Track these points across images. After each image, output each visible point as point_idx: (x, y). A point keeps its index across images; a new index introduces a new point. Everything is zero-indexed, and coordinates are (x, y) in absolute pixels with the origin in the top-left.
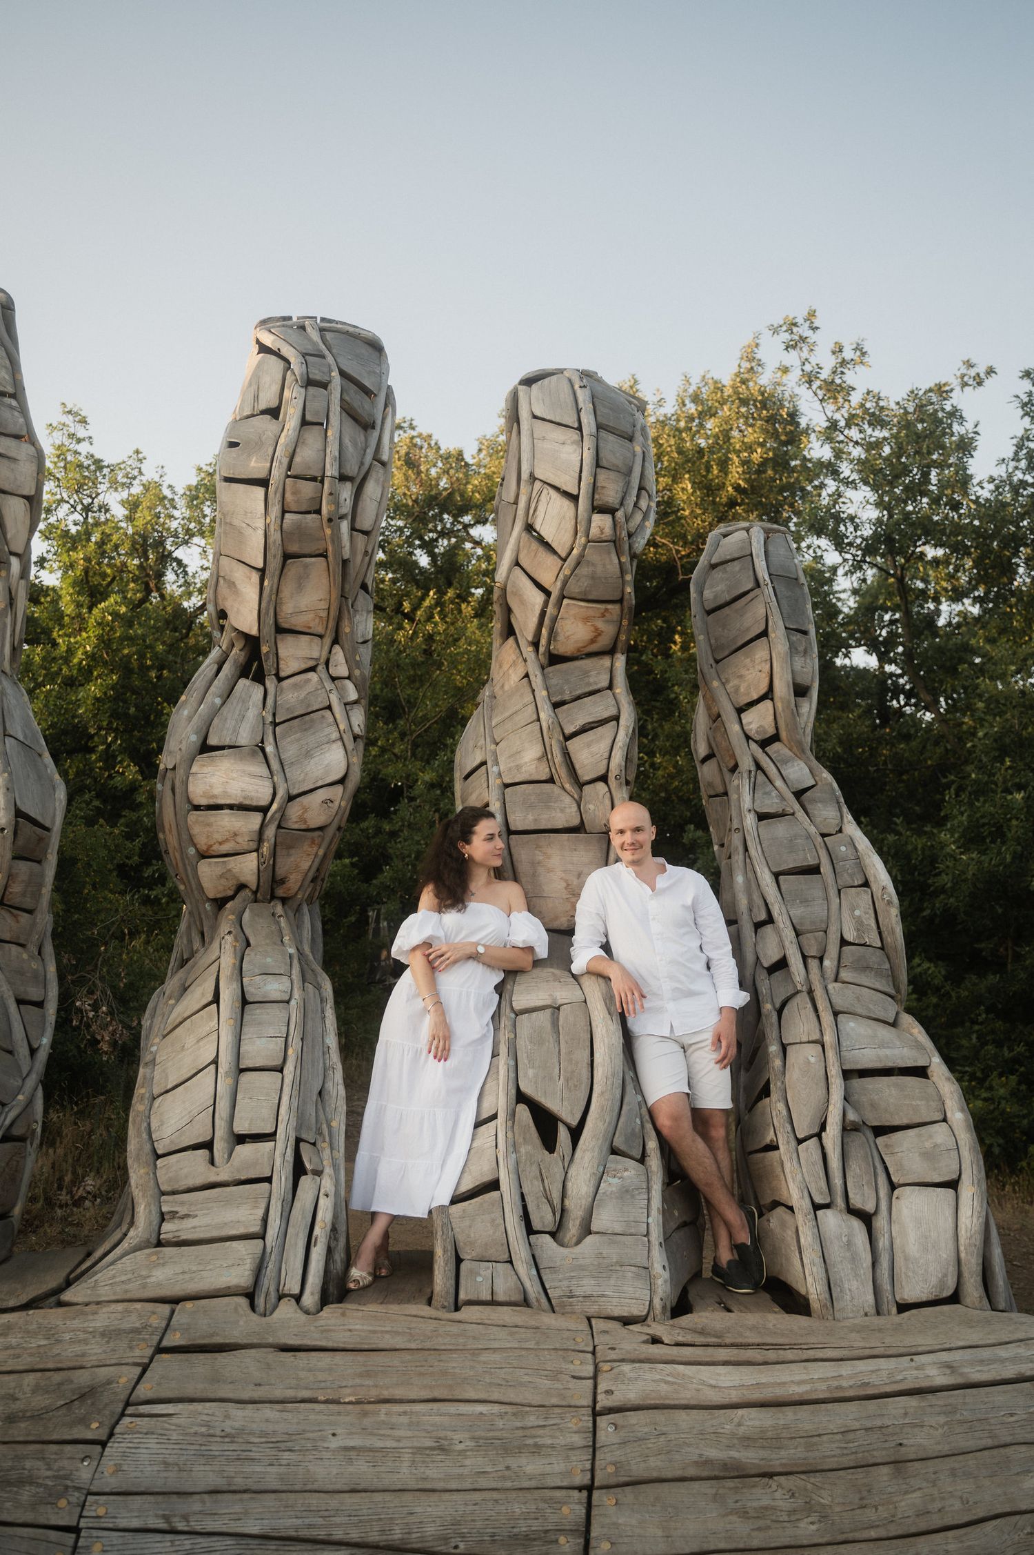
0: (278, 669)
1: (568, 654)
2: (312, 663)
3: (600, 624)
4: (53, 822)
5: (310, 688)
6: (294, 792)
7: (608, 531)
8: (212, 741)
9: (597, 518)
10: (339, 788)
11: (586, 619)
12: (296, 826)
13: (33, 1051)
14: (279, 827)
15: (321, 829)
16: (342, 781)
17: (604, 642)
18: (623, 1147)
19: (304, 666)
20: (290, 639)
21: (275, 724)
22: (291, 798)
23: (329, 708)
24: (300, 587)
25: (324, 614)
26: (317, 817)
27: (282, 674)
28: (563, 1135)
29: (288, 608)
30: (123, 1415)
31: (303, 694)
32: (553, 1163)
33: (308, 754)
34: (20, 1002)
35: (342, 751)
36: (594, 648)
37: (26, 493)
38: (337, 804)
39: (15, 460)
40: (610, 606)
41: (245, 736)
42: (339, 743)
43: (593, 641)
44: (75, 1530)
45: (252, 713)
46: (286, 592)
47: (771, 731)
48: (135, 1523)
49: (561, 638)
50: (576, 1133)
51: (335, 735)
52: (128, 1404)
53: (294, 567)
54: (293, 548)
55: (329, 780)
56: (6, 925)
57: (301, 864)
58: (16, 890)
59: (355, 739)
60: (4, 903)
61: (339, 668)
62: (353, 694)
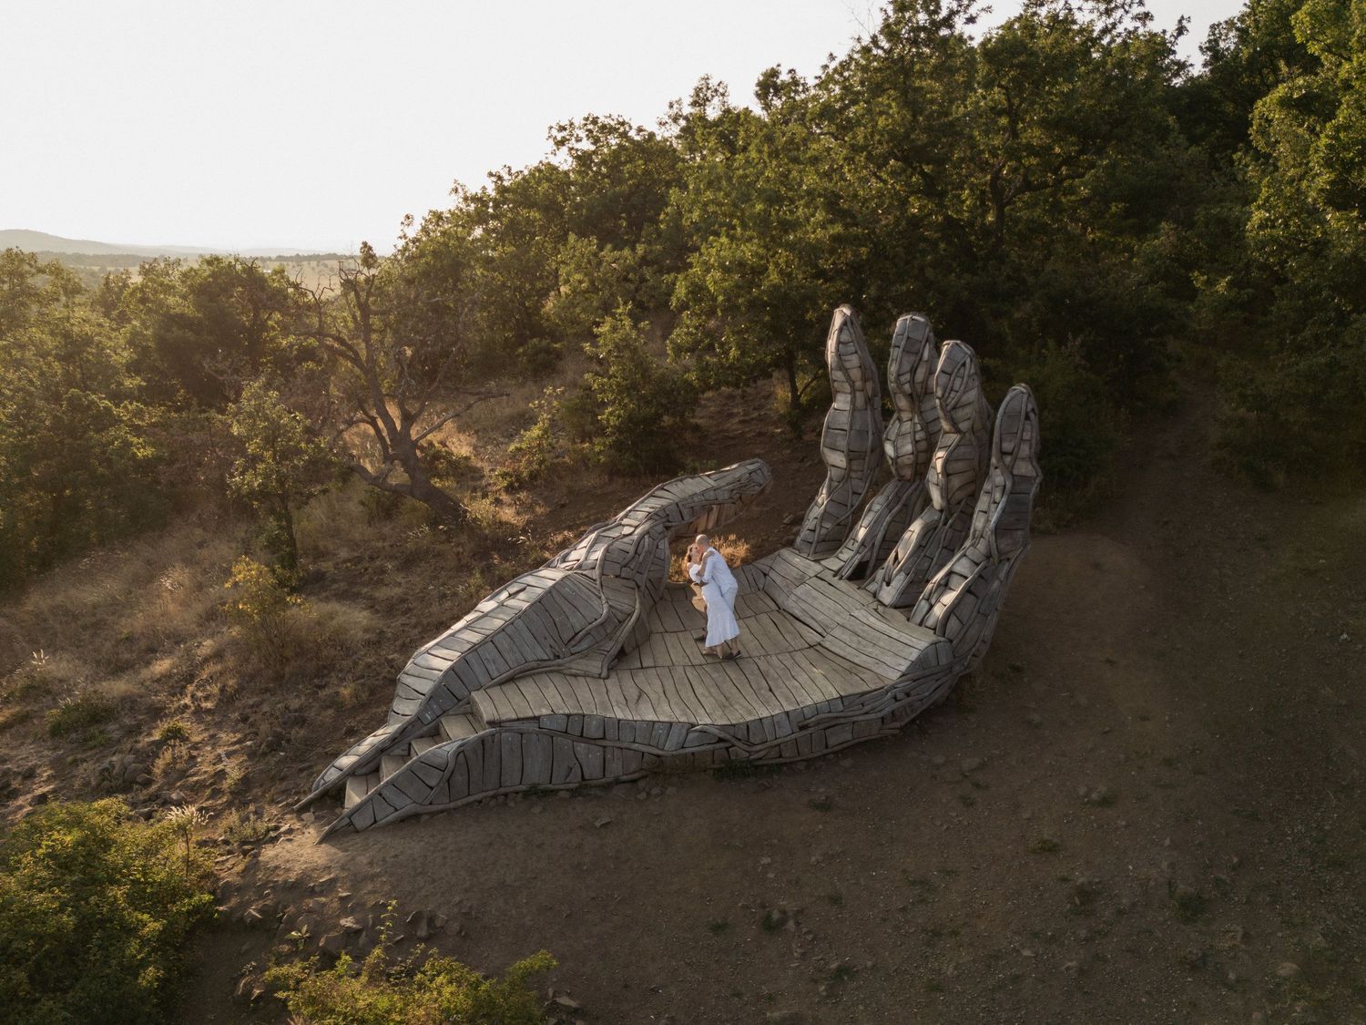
0: (902, 419)
1: (948, 432)
4: (867, 450)
5: (908, 426)
7: (939, 404)
10: (912, 456)
11: (946, 424)
12: (900, 465)
14: (896, 464)
15: (911, 464)
16: (912, 453)
18: (904, 568)
19: (908, 419)
20: (903, 412)
21: (899, 435)
22: (898, 455)
23: (910, 433)
24: (900, 401)
25: (909, 406)
26: (906, 463)
27: (903, 421)
28: (898, 560)
31: (906, 427)
32: (893, 566)
33: (903, 446)
34: (854, 493)
35: (911, 446)
36: (953, 431)
41: (893, 438)
43: (951, 429)
45: (896, 432)
46: (897, 401)
50: (899, 563)
51: (910, 441)
52: (804, 582)
54: (895, 391)
55: (908, 453)
56: (853, 475)
57: (908, 473)
58: (854, 467)
59: (917, 442)
60: (851, 470)
61: (916, 420)
62: (919, 427)
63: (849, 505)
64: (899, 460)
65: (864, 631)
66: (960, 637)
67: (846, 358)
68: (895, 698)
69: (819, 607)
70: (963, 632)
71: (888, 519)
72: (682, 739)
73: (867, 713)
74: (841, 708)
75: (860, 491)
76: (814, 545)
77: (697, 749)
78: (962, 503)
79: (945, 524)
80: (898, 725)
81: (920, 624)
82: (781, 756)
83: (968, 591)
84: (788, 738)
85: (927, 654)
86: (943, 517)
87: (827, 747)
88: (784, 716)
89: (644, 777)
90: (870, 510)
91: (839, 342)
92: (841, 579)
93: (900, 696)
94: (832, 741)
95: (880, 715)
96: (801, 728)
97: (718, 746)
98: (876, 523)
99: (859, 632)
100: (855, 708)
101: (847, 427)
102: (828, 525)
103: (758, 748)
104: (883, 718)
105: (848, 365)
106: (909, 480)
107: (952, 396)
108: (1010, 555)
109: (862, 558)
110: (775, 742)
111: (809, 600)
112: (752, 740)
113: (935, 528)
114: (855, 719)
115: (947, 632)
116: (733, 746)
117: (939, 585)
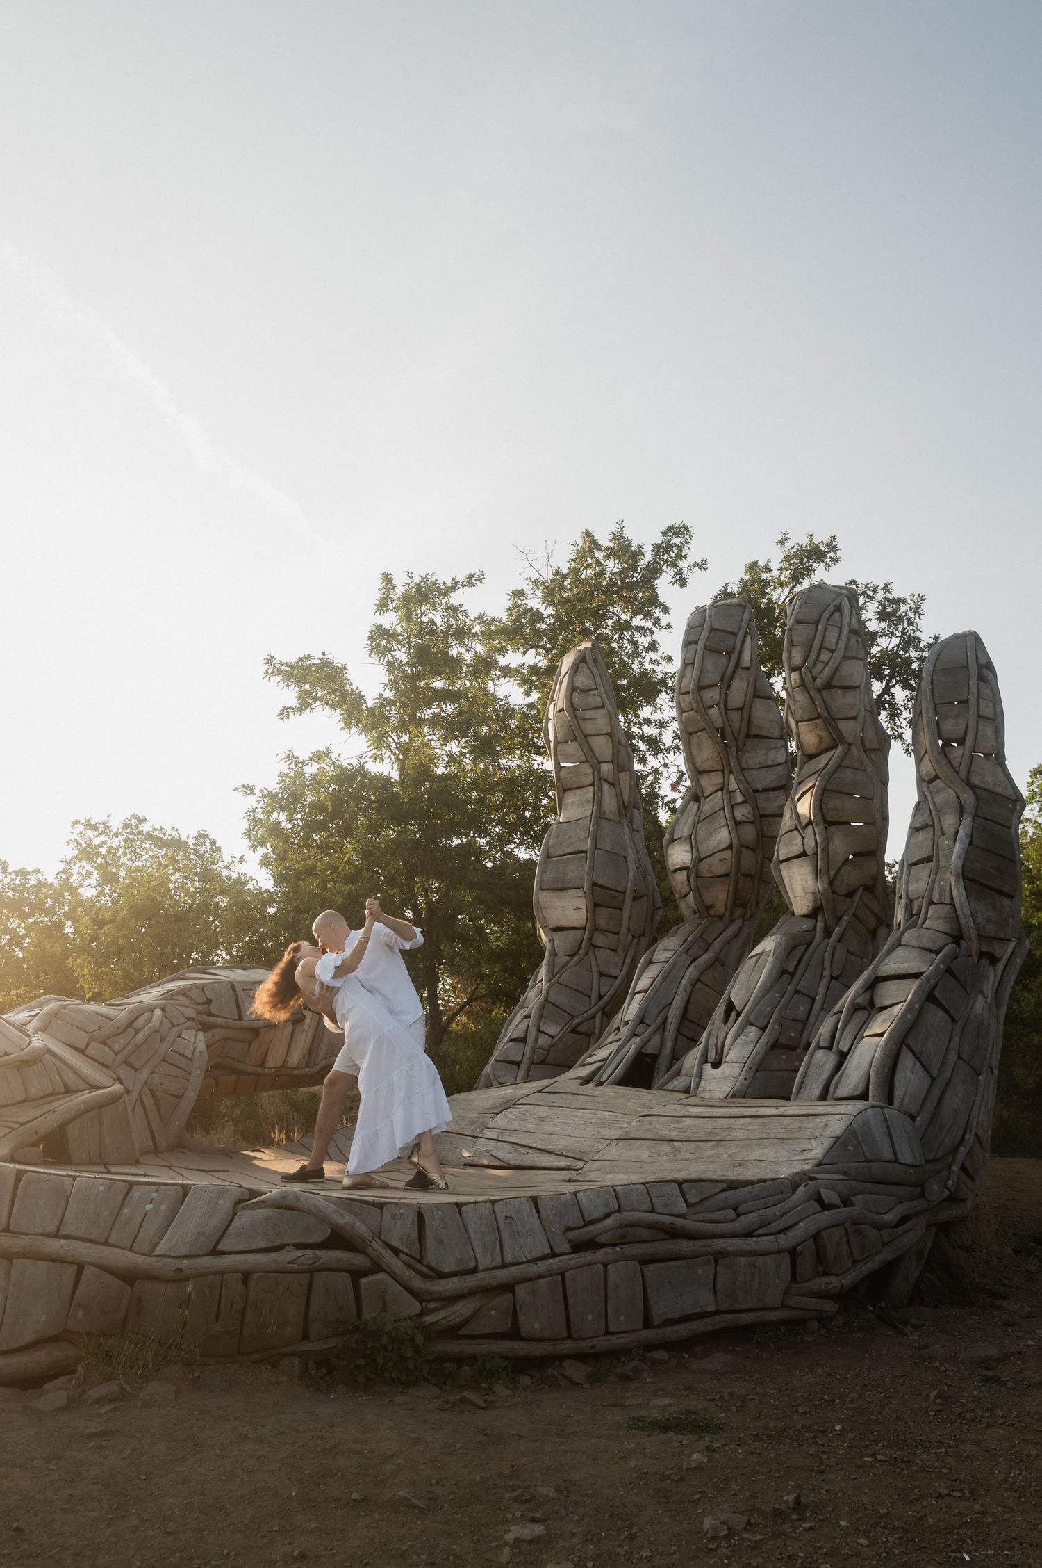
0: (703, 793)
1: (813, 753)
2: (719, 787)
3: (818, 732)
4: (626, 889)
5: (716, 800)
6: (702, 857)
7: (798, 680)
8: (675, 837)
9: (793, 674)
10: (729, 852)
11: (811, 731)
12: (707, 875)
13: (601, 997)
14: (697, 876)
15: (727, 875)
16: (730, 847)
17: (827, 741)
18: (752, 1021)
19: (715, 789)
20: (705, 776)
21: (698, 822)
22: (701, 860)
23: (723, 809)
24: (700, 749)
25: (719, 759)
26: (720, 869)
27: (705, 795)
28: (733, 1015)
29: (698, 760)
30: (510, 1108)
31: (713, 803)
32: (724, 1029)
33: (710, 835)
34: (601, 975)
35: (727, 832)
36: (824, 746)
37: (605, 732)
38: (729, 860)
39: (595, 719)
40: (817, 721)
41: (686, 833)
42: (726, 827)
43: (821, 742)
44: (477, 1137)
45: (690, 819)
46: (695, 752)
47: (933, 774)
48: (490, 1137)
49: (805, 745)
50: (739, 1014)
51: (724, 823)
52: (514, 1104)
53: (694, 738)
54: (690, 730)
55: (721, 848)
56: (600, 940)
57: (719, 896)
58: (602, 922)
59: (737, 823)
60: (596, 929)
61: (733, 786)
62: (740, 798)
63: (594, 996)
64: (703, 867)
65: (685, 1130)
66: (930, 1105)
67: (588, 714)
68: (819, 1199)
69: (558, 1129)
70: (936, 1093)
71: (692, 972)
72: (216, 1221)
73: (749, 1234)
74: (682, 1208)
75: (614, 972)
76: (524, 1067)
77: (262, 1258)
78: (856, 898)
79: (828, 932)
80: (834, 1282)
81: (824, 1096)
82: (514, 1334)
83: (930, 997)
84: (541, 1267)
85: (866, 1123)
86: (820, 924)
87: (647, 1324)
88: (527, 1207)
89: (64, 1370)
90: (649, 963)
91: (572, 688)
92: (602, 1084)
93: (829, 1196)
94: (663, 1306)
95: (784, 1241)
96: (578, 1247)
97: (326, 1256)
98: (667, 979)
99: (673, 1135)
100: (718, 1215)
101: (587, 846)
102: (553, 1029)
103: (451, 1285)
104: (793, 1252)
105: (588, 727)
106: (721, 917)
107: (824, 656)
108: (998, 951)
109: (645, 1043)
110: (503, 1275)
111: (531, 1127)
112: (432, 1258)
113: (808, 945)
114: (720, 1244)
115: (898, 1093)
116: (377, 1268)
117: (855, 1008)
